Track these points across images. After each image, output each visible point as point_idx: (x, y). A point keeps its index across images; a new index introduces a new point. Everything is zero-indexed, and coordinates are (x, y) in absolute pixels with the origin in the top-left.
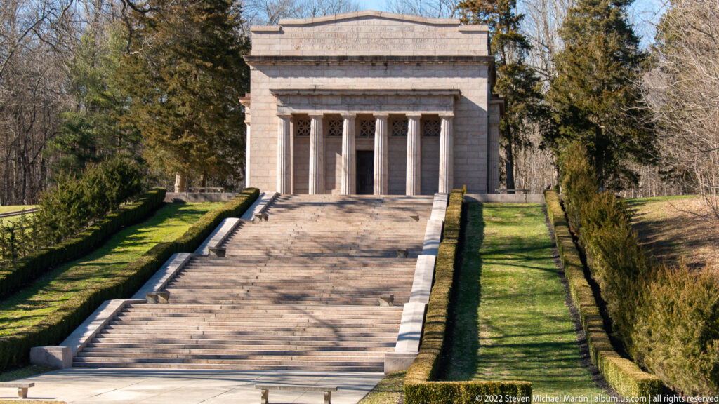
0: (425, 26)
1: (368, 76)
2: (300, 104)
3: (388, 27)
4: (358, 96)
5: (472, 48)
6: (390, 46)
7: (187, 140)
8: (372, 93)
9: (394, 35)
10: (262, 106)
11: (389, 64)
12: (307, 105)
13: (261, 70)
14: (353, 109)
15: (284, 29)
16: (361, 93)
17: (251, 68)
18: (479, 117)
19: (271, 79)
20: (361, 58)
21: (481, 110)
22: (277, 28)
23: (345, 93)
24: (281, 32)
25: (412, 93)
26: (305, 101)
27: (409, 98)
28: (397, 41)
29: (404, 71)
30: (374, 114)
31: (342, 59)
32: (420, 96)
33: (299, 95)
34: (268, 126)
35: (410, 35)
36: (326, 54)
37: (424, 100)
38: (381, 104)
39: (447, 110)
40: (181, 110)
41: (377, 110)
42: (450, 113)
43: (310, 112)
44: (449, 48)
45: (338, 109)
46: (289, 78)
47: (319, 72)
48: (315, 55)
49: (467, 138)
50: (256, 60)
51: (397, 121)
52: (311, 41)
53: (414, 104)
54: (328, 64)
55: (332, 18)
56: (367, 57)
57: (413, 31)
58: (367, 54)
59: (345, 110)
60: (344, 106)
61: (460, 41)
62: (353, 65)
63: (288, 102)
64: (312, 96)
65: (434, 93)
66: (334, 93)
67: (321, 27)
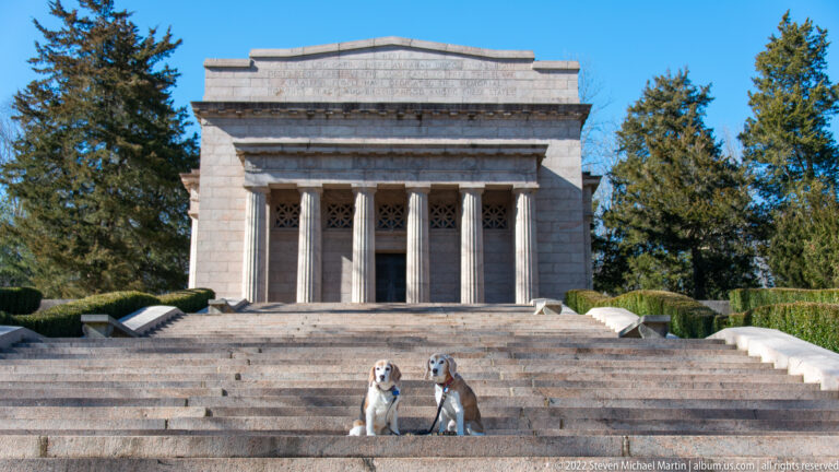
0: (480, 61)
1: (392, 136)
2: (283, 168)
3: (421, 63)
4: (380, 156)
5: (555, 93)
6: (425, 90)
8: (404, 151)
9: (431, 74)
10: (219, 181)
11: (425, 117)
12: (296, 170)
13: (219, 126)
14: (372, 178)
15: (258, 64)
17: (203, 121)
19: (235, 139)
20: (381, 106)
21: (572, 187)
22: (245, 62)
23: (359, 150)
24: (252, 68)
25: (470, 151)
26: (293, 163)
27: (464, 160)
28: (435, 83)
29: (447, 128)
30: (407, 186)
31: (350, 108)
32: (483, 156)
33: (283, 154)
34: (227, 212)
35: (458, 75)
36: (323, 101)
37: (488, 164)
38: (419, 169)
39: (527, 180)
41: (411, 180)
42: (534, 185)
43: (302, 182)
44: (519, 93)
45: (348, 179)
47: (312, 129)
48: (306, 100)
49: (551, 232)
50: (212, 109)
51: (437, 207)
52: (300, 81)
53: (473, 169)
54: (327, 116)
55: (334, 47)
56: (391, 105)
57: (461, 69)
58: (390, 101)
59: (359, 179)
60: (356, 172)
61: (536, 84)
62: (367, 117)
63: (264, 166)
64: (304, 156)
65: (506, 151)
66: (341, 150)
67: (316, 62)
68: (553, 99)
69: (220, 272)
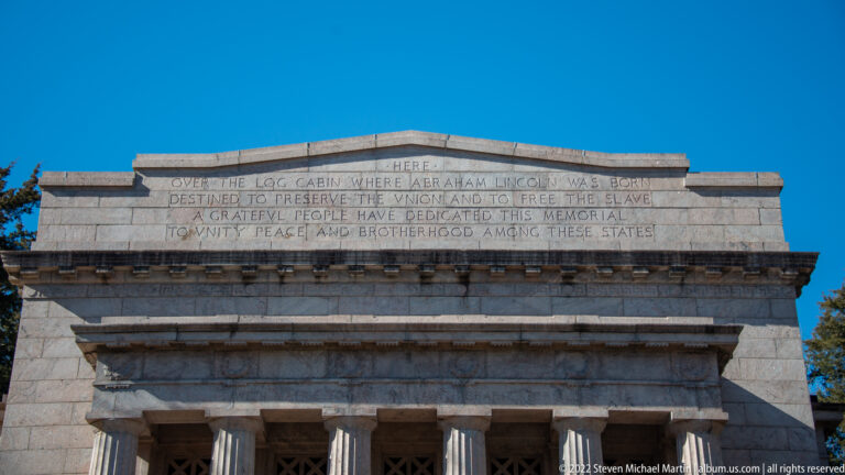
0: (580, 175)
2: (179, 378)
3: (466, 177)
4: (384, 350)
5: (735, 233)
6: (474, 229)
8: (434, 338)
9: (486, 198)
10: (47, 413)
11: (476, 277)
12: (204, 382)
13: (58, 300)
14: (367, 398)
15: (147, 182)
17: (27, 292)
20: (389, 257)
22: (127, 179)
23: (339, 338)
24: (137, 189)
25: (573, 339)
26: (200, 367)
27: (561, 357)
28: (496, 215)
30: (439, 414)
31: (326, 261)
35: (538, 198)
36: (275, 248)
37: (614, 367)
38: (466, 377)
41: (450, 401)
42: (717, 414)
43: (218, 408)
44: (661, 234)
45: (314, 399)
47: (250, 304)
48: (241, 248)
50: (47, 267)
51: (502, 461)
52: (231, 213)
53: (580, 377)
54: (282, 277)
55: (299, 150)
56: (408, 254)
57: (544, 189)
58: (407, 248)
59: (338, 400)
60: (334, 384)
61: (696, 216)
62: (361, 278)
63: (138, 374)
64: (225, 350)
65: (652, 340)
66: (301, 337)
67: (263, 177)
68: (733, 245)
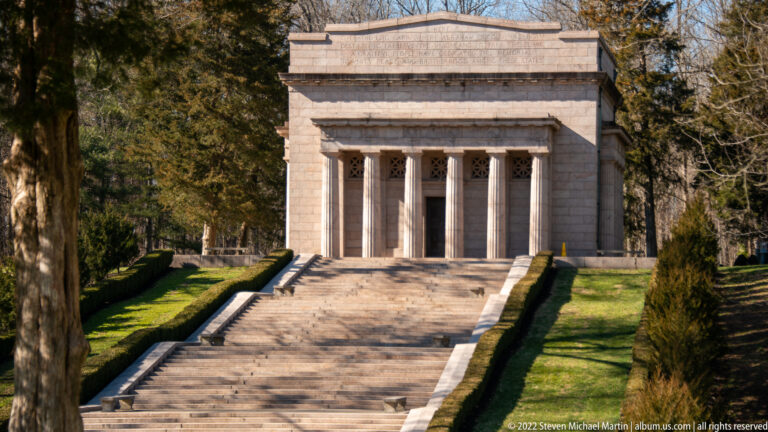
0: (514, 33)
1: (441, 100)
2: (350, 138)
3: (466, 34)
4: (425, 127)
5: (577, 61)
6: (469, 60)
7: (214, 180)
9: (473, 45)
10: (304, 139)
11: (467, 84)
12: (360, 138)
13: (302, 92)
14: (419, 144)
15: (332, 37)
16: (429, 124)
17: (290, 89)
18: (585, 153)
19: (315, 103)
20: (431, 76)
21: (587, 144)
22: (322, 36)
23: (407, 123)
24: (327, 41)
25: (493, 123)
26: (357, 133)
27: (490, 129)
28: (478, 53)
29: (486, 93)
30: (445, 151)
31: (406, 78)
32: (505, 127)
33: (348, 126)
34: (311, 165)
35: (495, 45)
36: (386, 72)
38: (455, 137)
39: (540, 145)
40: (207, 140)
41: (449, 146)
42: (544, 149)
43: (363, 148)
44: (546, 62)
45: (399, 145)
46: (339, 103)
47: (376, 95)
48: (371, 72)
49: (568, 181)
50: (296, 79)
51: (477, 159)
52: (367, 53)
53: (497, 137)
54: (388, 84)
56: (439, 75)
57: (498, 40)
58: (439, 71)
59: (408, 145)
60: (406, 140)
61: (561, 52)
62: (421, 85)
63: (335, 135)
64: (365, 128)
65: (523, 123)
67: (379, 35)
68: (575, 65)
69: (307, 214)
